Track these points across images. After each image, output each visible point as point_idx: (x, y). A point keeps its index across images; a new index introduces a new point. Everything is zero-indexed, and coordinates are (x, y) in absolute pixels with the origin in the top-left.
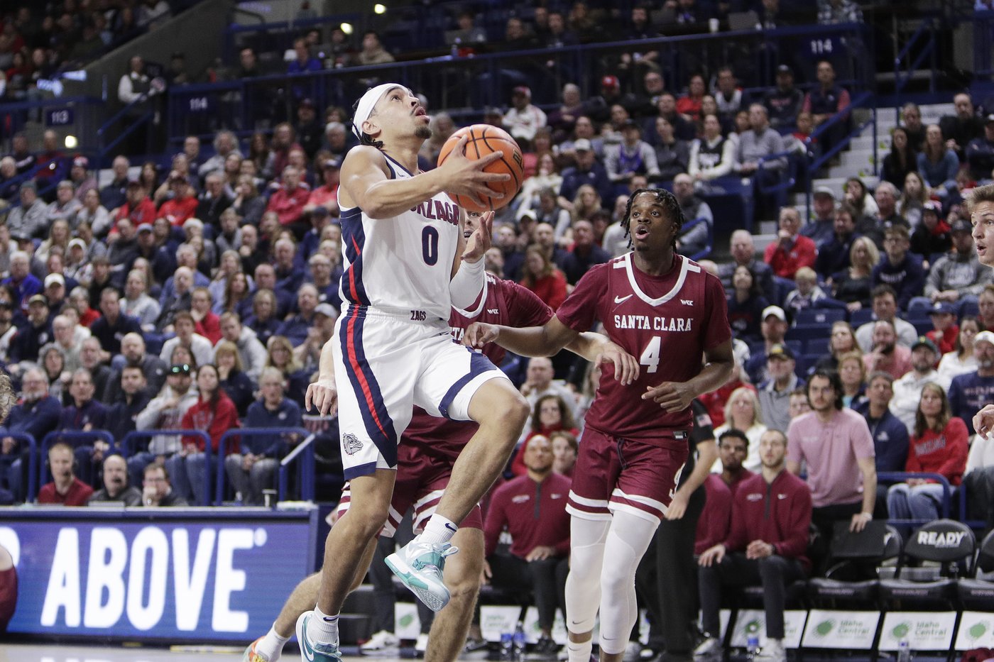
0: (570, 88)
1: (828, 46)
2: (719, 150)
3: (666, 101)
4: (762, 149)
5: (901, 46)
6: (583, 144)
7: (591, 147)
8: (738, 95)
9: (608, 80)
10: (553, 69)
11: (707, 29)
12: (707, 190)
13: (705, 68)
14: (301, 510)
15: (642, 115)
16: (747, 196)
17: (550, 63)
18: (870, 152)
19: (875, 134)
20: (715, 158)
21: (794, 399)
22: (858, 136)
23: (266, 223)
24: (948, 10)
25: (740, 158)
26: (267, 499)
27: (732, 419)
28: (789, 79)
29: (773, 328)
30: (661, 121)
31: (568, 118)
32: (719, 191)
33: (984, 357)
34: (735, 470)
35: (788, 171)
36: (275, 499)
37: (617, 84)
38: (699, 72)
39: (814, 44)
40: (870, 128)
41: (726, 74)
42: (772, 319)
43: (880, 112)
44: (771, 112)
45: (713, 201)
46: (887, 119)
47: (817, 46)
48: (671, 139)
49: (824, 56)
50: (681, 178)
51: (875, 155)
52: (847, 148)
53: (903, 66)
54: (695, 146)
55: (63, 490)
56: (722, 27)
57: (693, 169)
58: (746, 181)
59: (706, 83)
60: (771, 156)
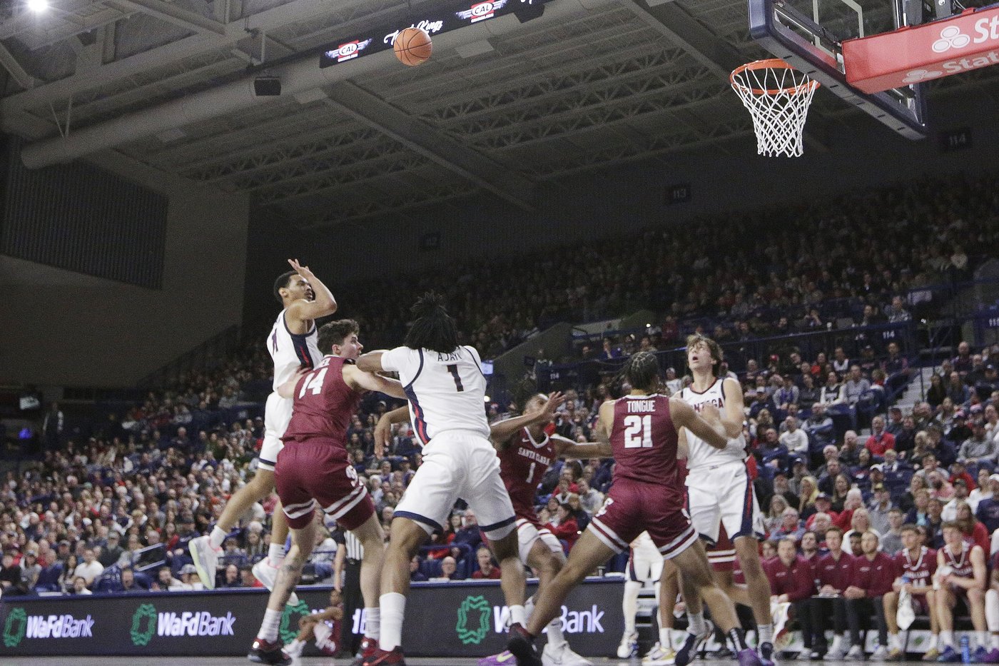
0: (751, 362)
1: (892, 334)
2: (837, 390)
3: (805, 365)
4: (859, 389)
5: (933, 334)
6: (761, 389)
7: (765, 391)
8: (846, 362)
9: (773, 357)
10: (744, 352)
11: (826, 328)
12: (830, 412)
13: (825, 349)
14: (619, 577)
15: (792, 373)
16: (853, 415)
17: (742, 349)
18: (920, 391)
19: (922, 381)
20: (835, 395)
21: (891, 514)
22: (912, 382)
23: (592, 435)
24: (958, 315)
25: (848, 396)
26: (601, 572)
27: (856, 527)
28: (871, 353)
29: (876, 476)
30: (806, 376)
31: (752, 378)
32: (837, 412)
33: (995, 490)
34: (858, 552)
35: (875, 400)
36: (605, 571)
37: (778, 359)
38: (822, 351)
39: (884, 334)
40: (919, 377)
41: (839, 350)
42: (875, 471)
43: (924, 369)
44: (863, 370)
45: (834, 417)
46: (927, 373)
47: (887, 335)
48: (812, 386)
49: (891, 340)
50: (816, 405)
51: (922, 391)
52: (906, 389)
53: (935, 345)
54: (824, 389)
55: (486, 573)
56: (834, 327)
57: (823, 401)
58: (852, 407)
59: (827, 356)
60: (865, 392)
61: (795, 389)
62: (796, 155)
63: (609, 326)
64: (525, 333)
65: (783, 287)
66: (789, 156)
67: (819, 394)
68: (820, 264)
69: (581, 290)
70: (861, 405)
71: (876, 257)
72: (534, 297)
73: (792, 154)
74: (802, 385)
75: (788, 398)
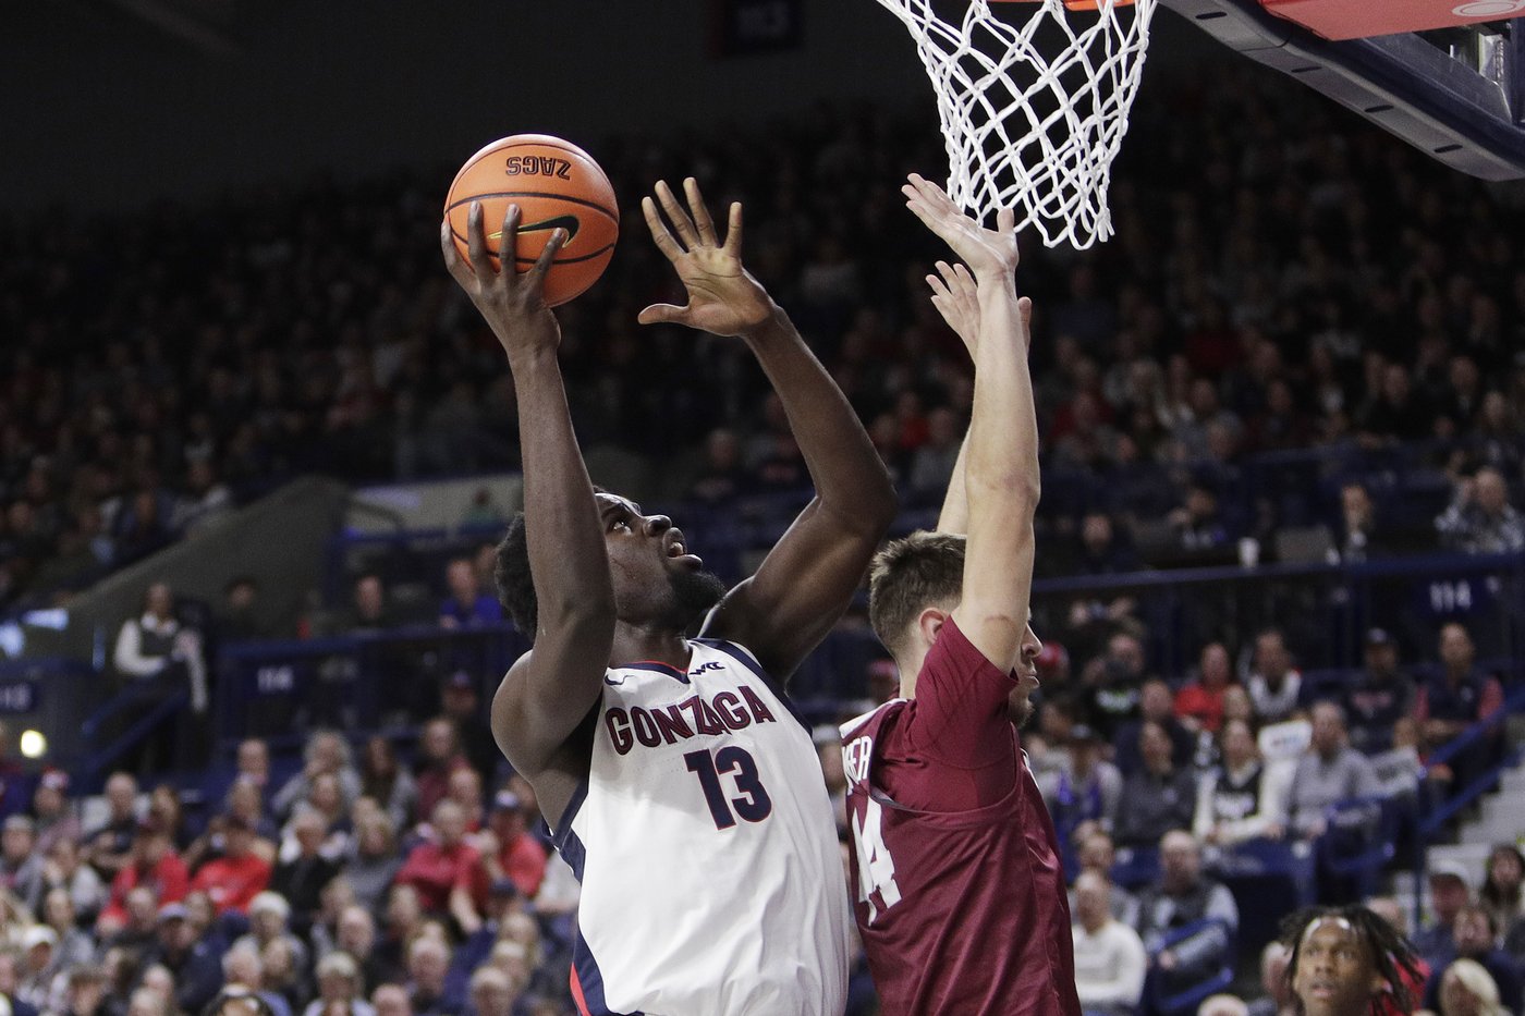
1: (1464, 596)
2: (1252, 787)
3: (1155, 695)
4: (1333, 787)
8: (1293, 681)
11: (1234, 559)
12: (1227, 864)
13: (1231, 629)
16: (1302, 877)
20: (1245, 802)
22: (1515, 766)
23: (395, 909)
25: (1292, 809)
28: (1389, 657)
32: (1250, 865)
37: (1063, 662)
38: (1218, 637)
39: (1436, 592)
41: (1270, 642)
44: (1353, 718)
45: (1240, 887)
47: (1445, 595)
50: (1179, 839)
52: (1494, 789)
54: (1208, 782)
56: (1266, 556)
57: (1203, 823)
58: (1302, 850)
59: (1233, 659)
60: (1349, 801)
61: (1109, 775)
62: (1075, 243)
63: (482, 499)
64: (181, 510)
65: (1097, 393)
66: (1046, 242)
67: (1189, 796)
68: (1242, 314)
69: (388, 359)
70: (1337, 845)
71: (1429, 308)
72: (219, 378)
73: (1061, 238)
74: (1131, 762)
75: (1087, 806)
